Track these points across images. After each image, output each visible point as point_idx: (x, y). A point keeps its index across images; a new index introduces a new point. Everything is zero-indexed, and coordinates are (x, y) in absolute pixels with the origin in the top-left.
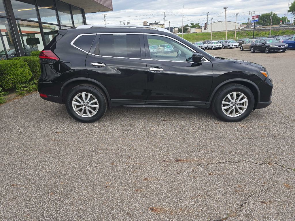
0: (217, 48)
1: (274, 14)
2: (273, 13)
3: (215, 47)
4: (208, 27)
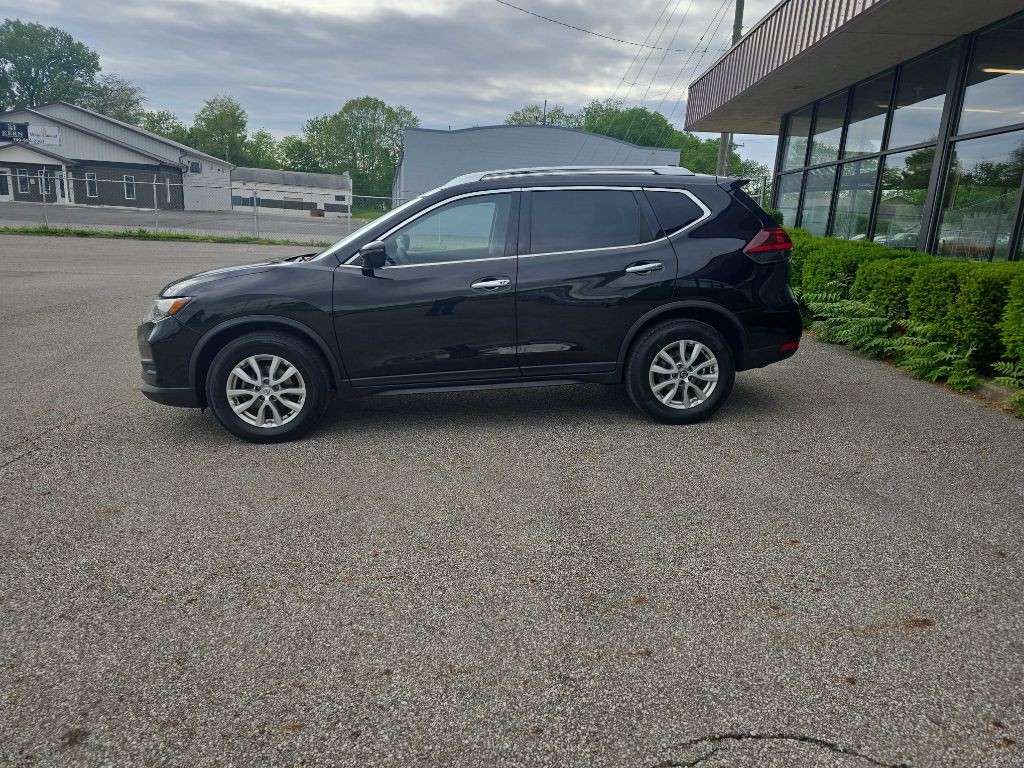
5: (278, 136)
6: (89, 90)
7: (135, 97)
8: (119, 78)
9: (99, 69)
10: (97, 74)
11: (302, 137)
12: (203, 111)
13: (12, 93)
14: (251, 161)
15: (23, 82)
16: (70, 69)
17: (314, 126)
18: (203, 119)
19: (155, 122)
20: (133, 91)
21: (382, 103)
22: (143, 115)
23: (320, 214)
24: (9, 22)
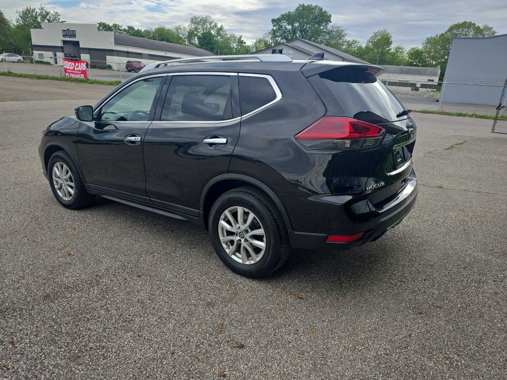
5: (407, 48)
6: (324, 32)
7: (343, 34)
8: (338, 25)
9: (331, 22)
10: (330, 24)
11: (420, 47)
12: (372, 38)
13: (296, 36)
14: (389, 62)
15: (301, 31)
16: (319, 23)
17: (429, 41)
18: (372, 42)
19: (349, 45)
20: (342, 31)
21: (474, 24)
22: (344, 42)
23: (417, 89)
24: (300, 5)
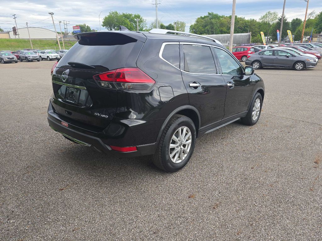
0: (54, 58)
1: (88, 26)
2: (86, 25)
3: (52, 58)
4: (19, 32)
